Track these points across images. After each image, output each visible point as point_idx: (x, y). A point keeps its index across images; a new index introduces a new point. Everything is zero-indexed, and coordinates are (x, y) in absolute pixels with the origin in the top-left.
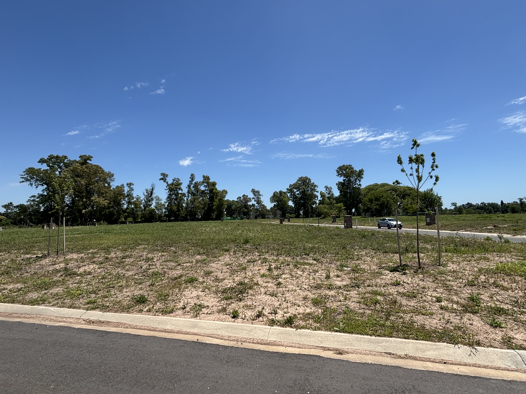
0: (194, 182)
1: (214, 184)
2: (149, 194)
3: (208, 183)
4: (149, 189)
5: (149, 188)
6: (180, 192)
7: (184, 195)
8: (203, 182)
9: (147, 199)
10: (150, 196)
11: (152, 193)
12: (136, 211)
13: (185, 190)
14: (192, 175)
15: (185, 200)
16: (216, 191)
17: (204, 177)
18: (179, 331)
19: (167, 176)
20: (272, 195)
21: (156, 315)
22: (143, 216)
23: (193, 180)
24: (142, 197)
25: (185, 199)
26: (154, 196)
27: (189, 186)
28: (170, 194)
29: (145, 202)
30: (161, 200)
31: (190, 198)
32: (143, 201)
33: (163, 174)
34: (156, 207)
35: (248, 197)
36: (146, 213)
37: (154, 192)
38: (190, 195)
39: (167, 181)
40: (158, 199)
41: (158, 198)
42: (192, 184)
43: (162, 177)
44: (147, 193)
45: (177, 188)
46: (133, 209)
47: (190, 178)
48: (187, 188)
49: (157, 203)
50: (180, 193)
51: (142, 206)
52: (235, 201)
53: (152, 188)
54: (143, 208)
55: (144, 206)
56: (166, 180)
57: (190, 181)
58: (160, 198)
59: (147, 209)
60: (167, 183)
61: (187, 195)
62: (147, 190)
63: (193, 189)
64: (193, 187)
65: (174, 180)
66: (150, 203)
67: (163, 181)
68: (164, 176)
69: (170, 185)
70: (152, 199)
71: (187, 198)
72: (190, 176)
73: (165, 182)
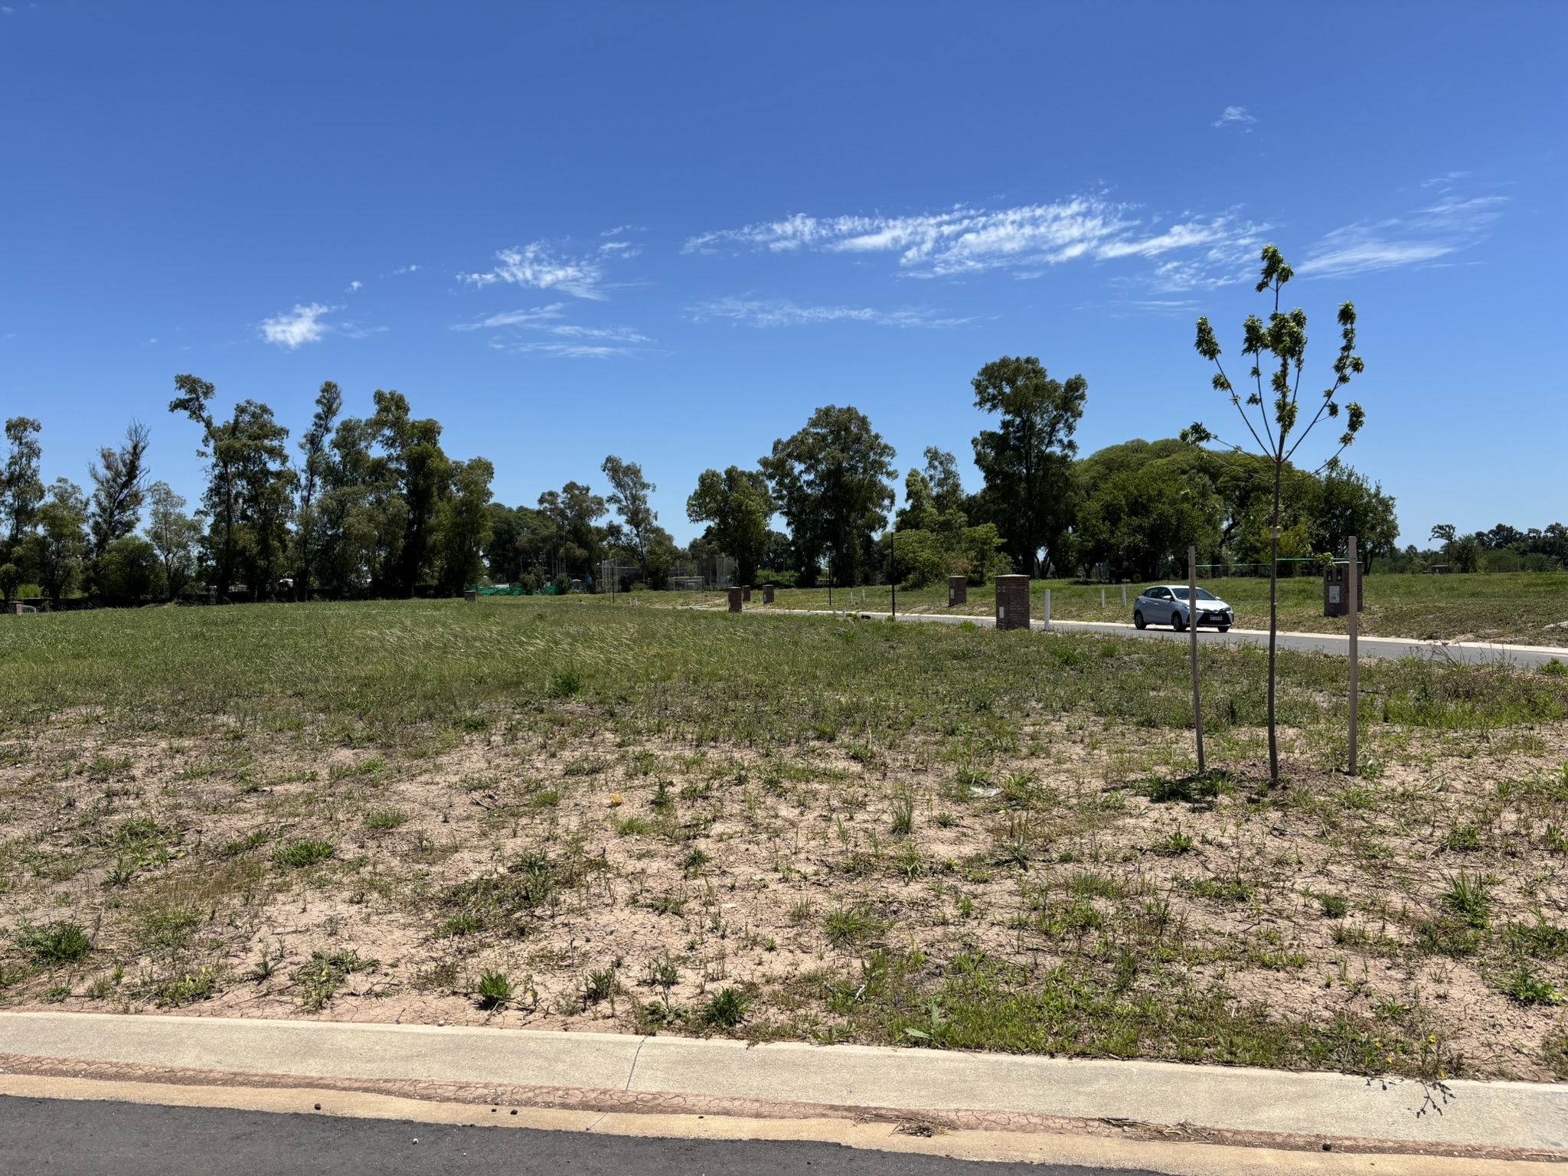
0: (336, 422)
1: (429, 432)
2: (118, 474)
3: (398, 424)
4: (118, 450)
5: (120, 445)
6: (274, 466)
7: (291, 479)
8: (378, 424)
9: (109, 496)
10: (125, 485)
11: (132, 470)
12: (58, 553)
14: (329, 388)
15: (298, 502)
16: (442, 466)
17: (379, 397)
18: (235, 1074)
19: (208, 390)
20: (695, 486)
21: (132, 1008)
22: (95, 576)
23: (334, 414)
24: (88, 488)
25: (297, 498)
26: (142, 482)
27: (316, 441)
28: (222, 477)
29: (104, 510)
30: (182, 503)
31: (317, 495)
32: (93, 508)
33: (185, 382)
34: (156, 536)
35: (591, 494)
36: (111, 562)
37: (143, 462)
38: (318, 481)
39: (205, 414)
40: (164, 496)
41: (168, 493)
42: (328, 430)
43: (183, 395)
44: (108, 467)
45: (257, 450)
46: (41, 543)
47: (319, 402)
48: (302, 447)
49: (163, 518)
50: (272, 473)
51: (86, 528)
52: (531, 512)
53: (135, 448)
54: (93, 538)
55: (96, 529)
56: (201, 407)
57: (318, 416)
58: (176, 491)
59: (113, 542)
60: (208, 424)
61: (303, 482)
62: (107, 456)
63: (330, 454)
64: (336, 445)
65: (241, 410)
66: (127, 516)
67: (187, 413)
68: (192, 390)
69: (224, 430)
70: (136, 499)
71: (305, 493)
72: (318, 395)
73: (199, 418)
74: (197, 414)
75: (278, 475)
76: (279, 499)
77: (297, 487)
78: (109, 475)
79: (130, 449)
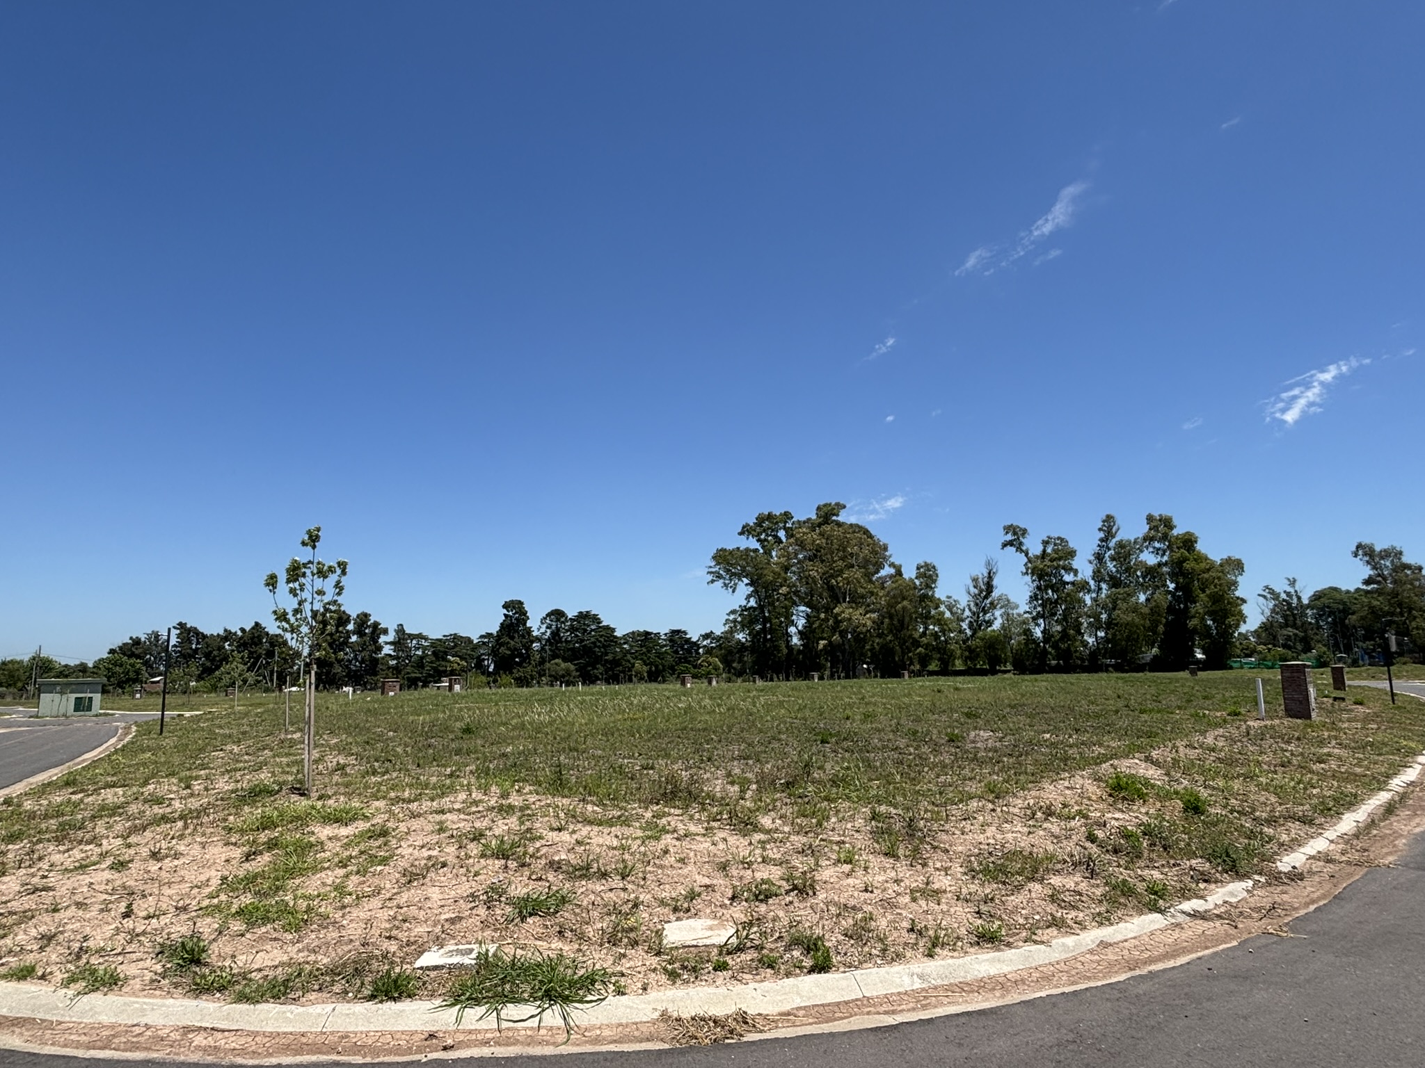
0: (1112, 544)
2: (981, 591)
3: (1166, 539)
4: (980, 576)
5: (982, 572)
6: (1069, 578)
7: (1084, 586)
8: (1148, 539)
9: (977, 604)
10: (986, 597)
11: (989, 588)
12: (946, 641)
13: (1083, 567)
14: (1109, 520)
15: (1088, 602)
17: (1150, 519)
19: (1024, 532)
22: (970, 655)
23: (1113, 537)
24: (964, 600)
25: (1088, 600)
26: (995, 594)
27: (1099, 557)
28: (1039, 588)
29: (974, 613)
30: (1017, 607)
31: (1104, 594)
32: (967, 613)
33: (1009, 529)
34: (1004, 629)
36: (979, 646)
37: (995, 583)
39: (1024, 548)
40: (1008, 604)
41: (1008, 601)
42: (1109, 549)
43: (1009, 537)
44: (975, 587)
45: (1057, 568)
46: (937, 636)
47: (1100, 530)
48: (1090, 562)
49: (1007, 616)
50: (1068, 583)
51: (965, 625)
53: (989, 573)
54: (969, 632)
55: (971, 625)
56: (1021, 544)
57: (1102, 540)
58: (1012, 600)
59: (980, 634)
60: (1027, 555)
61: (1093, 587)
62: (975, 580)
63: (1111, 566)
65: (1046, 543)
66: (988, 617)
67: (1013, 549)
68: (1015, 533)
69: (1037, 557)
70: (992, 605)
71: (1094, 595)
72: (1100, 524)
73: (1022, 551)
74: (1019, 549)
75: (1073, 583)
76: (1073, 602)
77: (1089, 591)
78: (976, 591)
79: (986, 575)
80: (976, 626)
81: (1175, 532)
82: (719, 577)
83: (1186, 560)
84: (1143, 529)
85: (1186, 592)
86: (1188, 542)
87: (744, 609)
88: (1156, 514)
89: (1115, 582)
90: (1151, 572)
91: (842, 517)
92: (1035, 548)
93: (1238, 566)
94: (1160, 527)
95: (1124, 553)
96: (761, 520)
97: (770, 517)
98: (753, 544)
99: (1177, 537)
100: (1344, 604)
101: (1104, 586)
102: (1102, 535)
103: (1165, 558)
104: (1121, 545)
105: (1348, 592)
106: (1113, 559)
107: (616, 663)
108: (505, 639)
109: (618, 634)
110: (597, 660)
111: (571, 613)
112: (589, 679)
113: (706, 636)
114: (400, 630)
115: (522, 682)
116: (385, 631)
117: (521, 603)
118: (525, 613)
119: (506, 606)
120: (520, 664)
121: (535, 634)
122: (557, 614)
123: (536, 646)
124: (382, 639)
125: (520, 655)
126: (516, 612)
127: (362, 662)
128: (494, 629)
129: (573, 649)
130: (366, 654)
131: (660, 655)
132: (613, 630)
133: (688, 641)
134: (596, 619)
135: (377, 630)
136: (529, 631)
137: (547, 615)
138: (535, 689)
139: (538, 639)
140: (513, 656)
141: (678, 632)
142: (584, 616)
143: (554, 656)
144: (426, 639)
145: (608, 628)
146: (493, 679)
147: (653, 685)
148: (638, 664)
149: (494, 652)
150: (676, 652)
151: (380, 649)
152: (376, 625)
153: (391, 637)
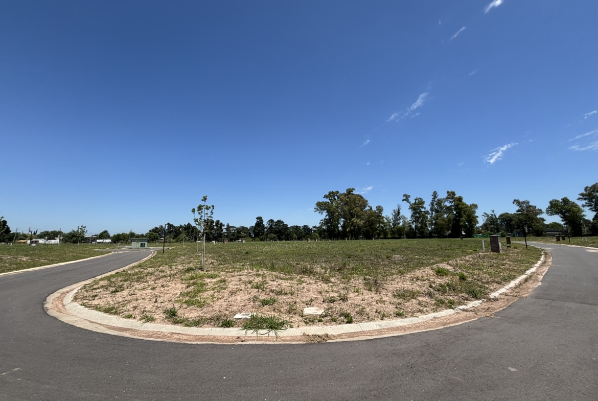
0: (436, 200)
3: (453, 198)
4: (396, 210)
5: (396, 208)
7: (427, 212)
8: (447, 198)
9: (395, 218)
10: (398, 216)
11: (399, 213)
12: (386, 229)
13: (427, 207)
14: (435, 192)
16: (464, 206)
17: (448, 192)
19: (409, 196)
22: (392, 233)
23: (436, 198)
24: (391, 217)
25: (429, 216)
26: (400, 215)
27: (432, 204)
28: (414, 213)
29: (394, 221)
30: (407, 219)
31: (434, 215)
32: (392, 220)
33: (404, 196)
34: (403, 225)
36: (396, 230)
37: (400, 212)
40: (404, 218)
43: (405, 198)
45: (419, 207)
46: (382, 227)
48: (429, 205)
49: (404, 222)
51: (391, 224)
54: (392, 226)
55: (393, 224)
58: (406, 217)
59: (396, 227)
60: (410, 203)
62: (394, 211)
63: (436, 206)
65: (416, 200)
68: (406, 197)
70: (400, 218)
71: (431, 215)
72: (432, 194)
74: (408, 202)
75: (424, 212)
76: (424, 217)
77: (429, 214)
78: (395, 214)
79: (398, 209)
80: (394, 224)
81: (456, 196)
82: (318, 210)
83: (459, 204)
84: (446, 195)
85: (459, 214)
86: (460, 199)
87: (325, 219)
88: (450, 191)
89: (437, 211)
90: (448, 208)
91: (354, 192)
92: (413, 201)
93: (476, 206)
94: (451, 195)
95: (440, 202)
96: (330, 193)
97: (333, 192)
98: (328, 200)
99: (456, 198)
100: (510, 218)
101: (434, 212)
102: (433, 197)
103: (453, 204)
104: (439, 200)
105: (511, 214)
106: (436, 204)
107: (288, 235)
108: (257, 228)
109: (289, 226)
110: (283, 234)
111: (275, 220)
112: (280, 239)
113: (314, 227)
114: (228, 225)
115: (262, 240)
116: (224, 225)
117: (261, 218)
118: (262, 220)
119: (257, 218)
120: (261, 235)
121: (265, 226)
122: (271, 221)
123: (266, 230)
124: (223, 228)
125: (261, 232)
126: (260, 219)
127: (218, 234)
128: (254, 225)
129: (276, 231)
130: (219, 232)
131: (301, 233)
132: (287, 225)
133: (309, 229)
134: (282, 222)
135: (222, 225)
136: (263, 225)
137: (269, 221)
138: (266, 242)
139: (266, 228)
140: (259, 233)
141: (306, 226)
142: (279, 221)
143: (271, 233)
144: (235, 228)
145: (286, 225)
146: (254, 239)
147: (299, 241)
148: (294, 235)
149: (254, 232)
150: (305, 232)
151: (222, 230)
152: (221, 224)
153: (225, 227)
